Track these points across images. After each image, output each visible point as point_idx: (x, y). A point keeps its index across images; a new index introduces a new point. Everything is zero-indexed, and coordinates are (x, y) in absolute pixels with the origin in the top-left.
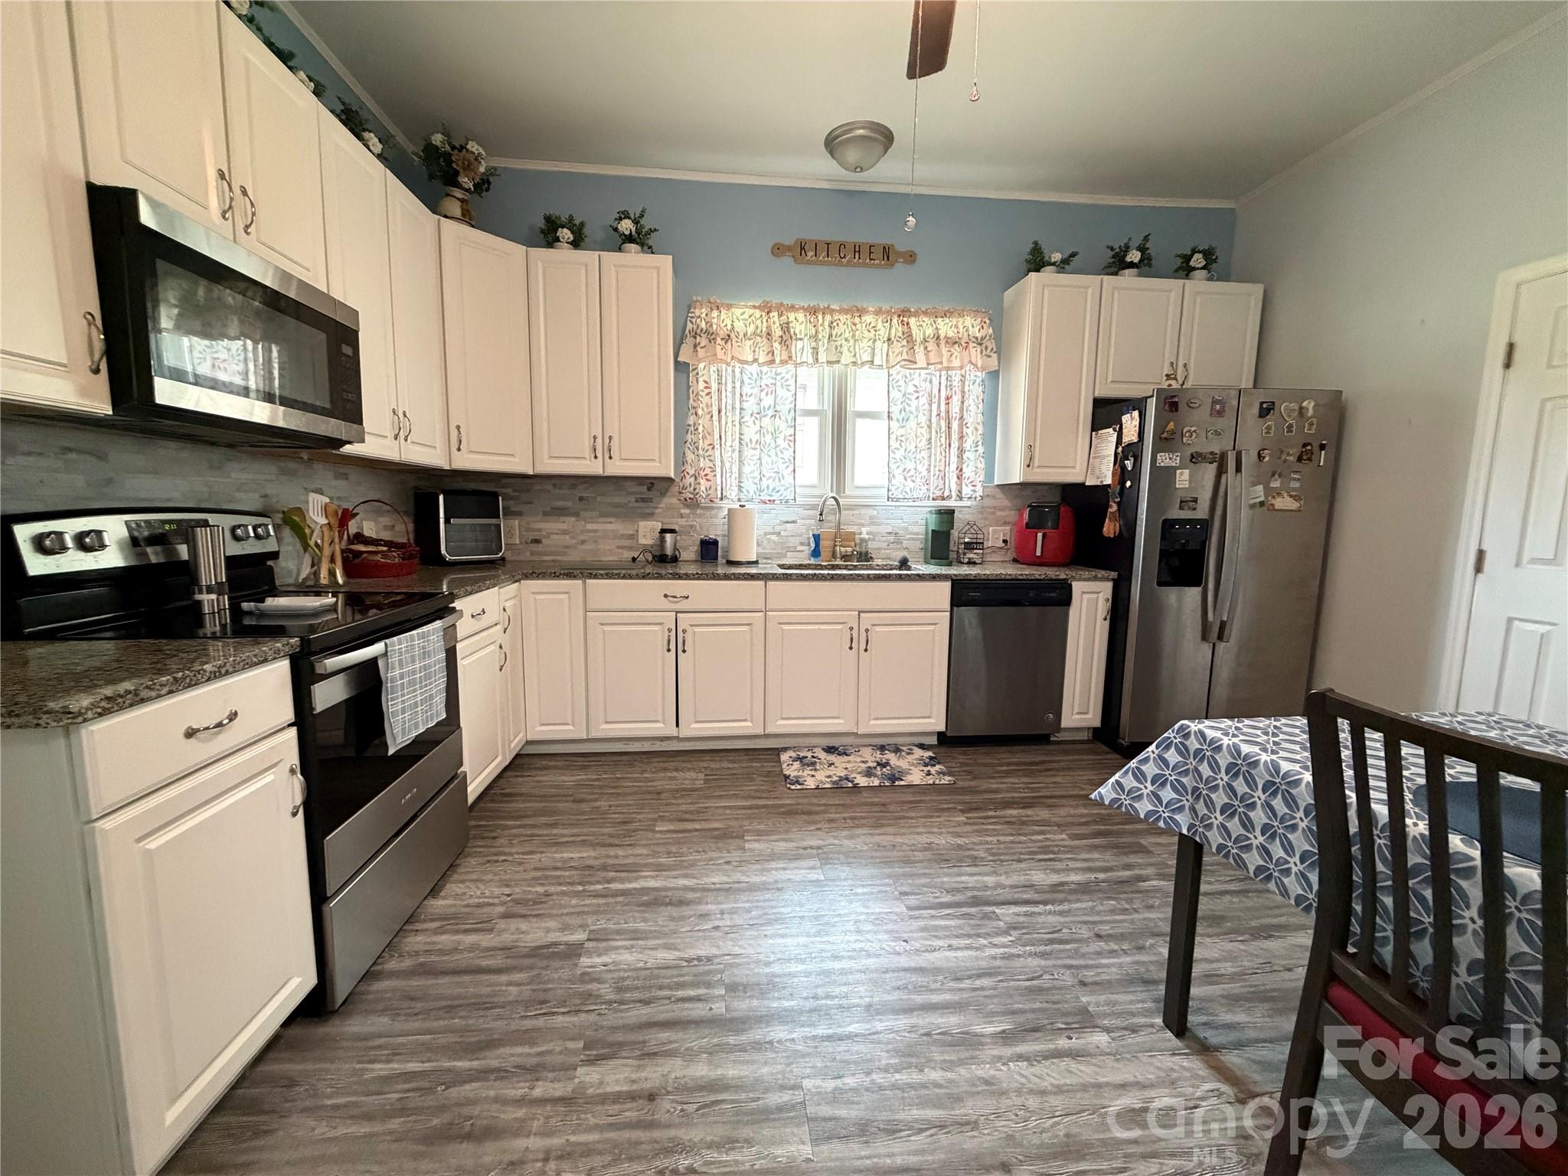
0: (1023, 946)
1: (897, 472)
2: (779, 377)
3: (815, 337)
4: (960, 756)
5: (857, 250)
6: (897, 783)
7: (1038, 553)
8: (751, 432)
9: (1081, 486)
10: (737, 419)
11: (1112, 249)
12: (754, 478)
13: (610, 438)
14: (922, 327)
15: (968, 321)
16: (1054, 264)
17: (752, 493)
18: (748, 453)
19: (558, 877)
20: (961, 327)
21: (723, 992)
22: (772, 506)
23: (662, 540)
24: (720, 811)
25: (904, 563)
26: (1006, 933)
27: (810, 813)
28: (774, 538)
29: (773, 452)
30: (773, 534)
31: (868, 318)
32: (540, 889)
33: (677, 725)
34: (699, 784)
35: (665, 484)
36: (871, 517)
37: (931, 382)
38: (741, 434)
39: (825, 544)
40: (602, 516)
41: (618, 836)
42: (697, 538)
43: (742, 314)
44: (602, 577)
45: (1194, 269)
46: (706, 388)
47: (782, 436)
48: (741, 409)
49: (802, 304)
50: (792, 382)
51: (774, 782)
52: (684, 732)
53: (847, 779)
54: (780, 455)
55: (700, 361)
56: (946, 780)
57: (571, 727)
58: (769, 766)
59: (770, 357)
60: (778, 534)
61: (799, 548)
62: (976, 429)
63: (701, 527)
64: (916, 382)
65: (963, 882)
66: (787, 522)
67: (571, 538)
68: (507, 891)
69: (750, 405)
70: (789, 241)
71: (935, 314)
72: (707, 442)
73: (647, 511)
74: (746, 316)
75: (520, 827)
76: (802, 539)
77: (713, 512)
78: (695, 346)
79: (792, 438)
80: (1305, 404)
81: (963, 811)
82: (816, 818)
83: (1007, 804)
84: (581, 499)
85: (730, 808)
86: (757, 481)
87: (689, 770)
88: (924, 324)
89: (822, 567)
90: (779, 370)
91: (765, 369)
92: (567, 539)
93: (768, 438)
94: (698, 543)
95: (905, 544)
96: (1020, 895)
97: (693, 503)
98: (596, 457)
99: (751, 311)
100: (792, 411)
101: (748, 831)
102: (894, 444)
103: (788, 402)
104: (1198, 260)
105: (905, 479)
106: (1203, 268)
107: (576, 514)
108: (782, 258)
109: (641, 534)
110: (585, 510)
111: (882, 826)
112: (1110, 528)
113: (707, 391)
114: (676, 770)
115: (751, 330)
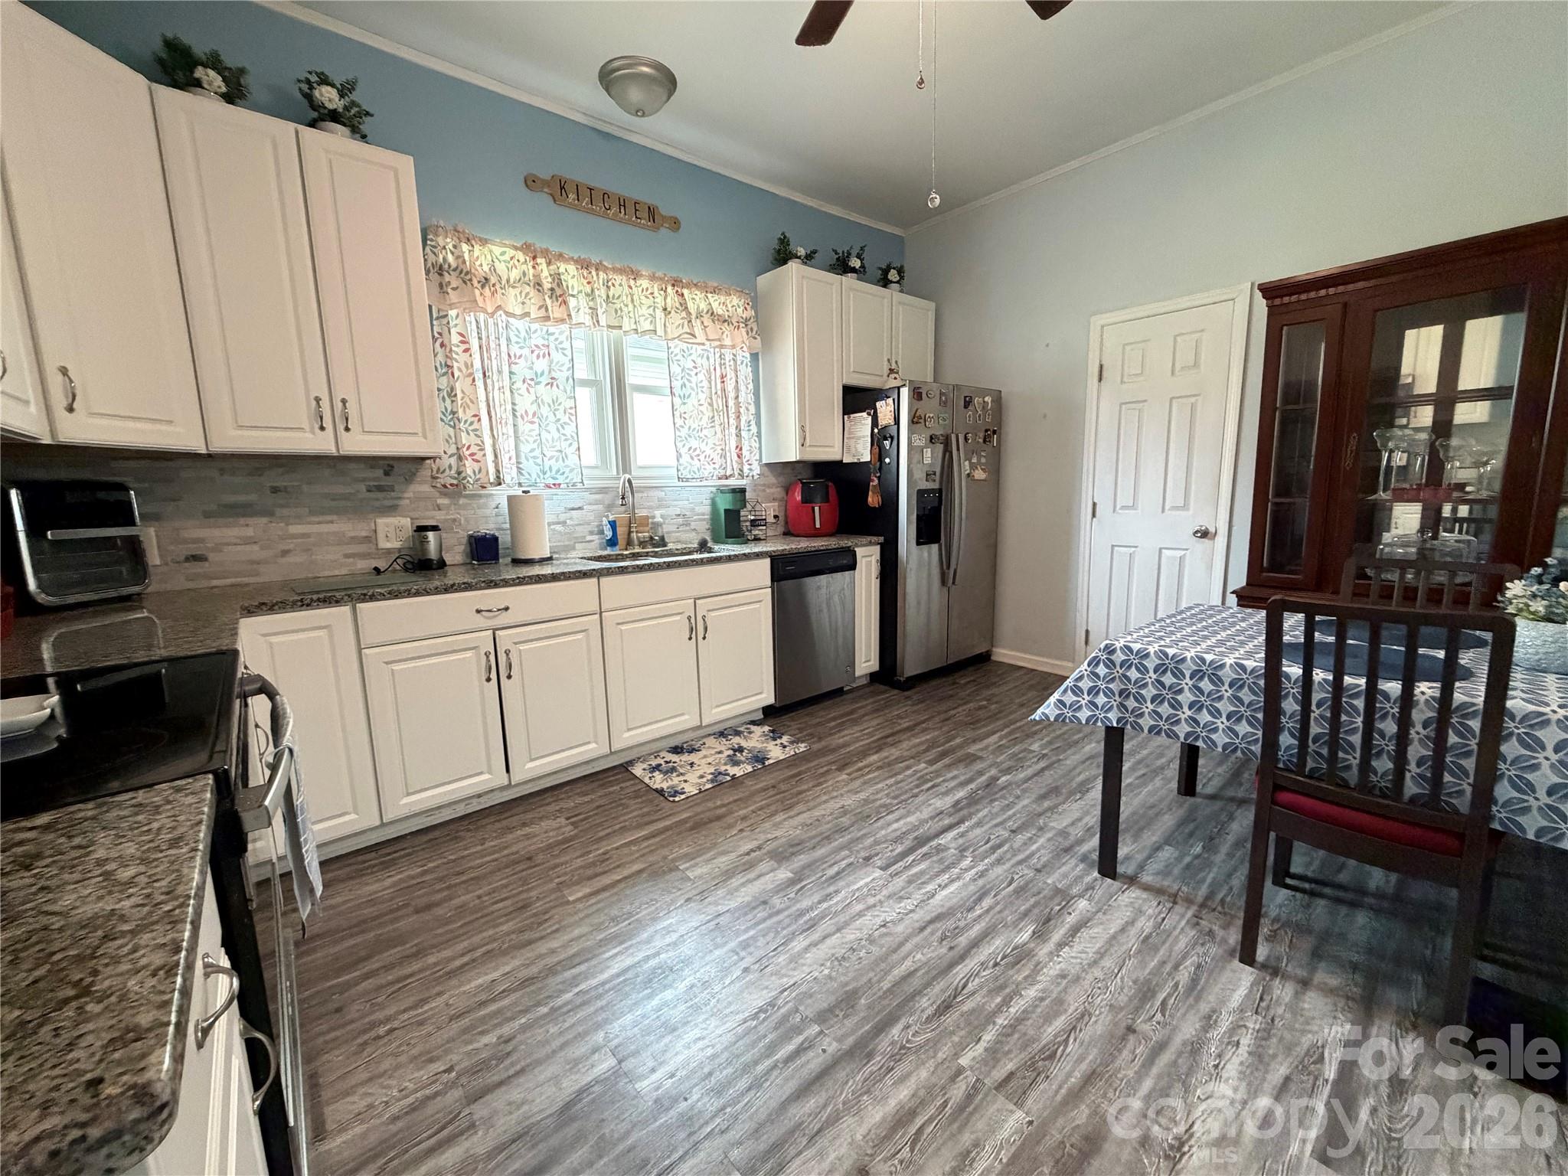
0: (982, 861)
1: (683, 451)
2: (552, 338)
3: (591, 295)
4: (793, 722)
5: (622, 204)
6: (767, 763)
7: (818, 525)
8: (525, 403)
9: (838, 464)
10: (507, 383)
11: (836, 253)
12: (534, 457)
13: (344, 401)
14: (697, 300)
15: (735, 300)
16: (799, 258)
17: (534, 476)
18: (524, 427)
19: (499, 1011)
20: (729, 306)
21: (816, 1028)
22: (558, 491)
23: (424, 541)
24: (626, 851)
25: (703, 546)
26: (963, 857)
27: (719, 818)
28: (559, 528)
29: (552, 428)
30: (558, 523)
31: (644, 283)
32: (490, 1038)
33: (508, 770)
34: (569, 831)
35: (412, 467)
36: (660, 500)
37: (708, 358)
38: (513, 404)
39: (621, 531)
40: (312, 513)
41: (530, 928)
42: (463, 535)
43: (504, 253)
44: (383, 597)
45: (892, 282)
46: (462, 342)
47: (561, 408)
48: (511, 373)
49: (571, 255)
50: (566, 345)
51: (651, 801)
52: (517, 776)
53: (720, 773)
54: (562, 431)
55: (452, 306)
56: (802, 747)
57: (353, 816)
58: (629, 787)
59: (542, 313)
60: (564, 523)
61: (589, 538)
62: (748, 409)
63: (467, 520)
64: (693, 357)
65: (896, 830)
66: (573, 509)
67: (262, 548)
68: (439, 1066)
69: (521, 369)
70: (545, 175)
71: (706, 289)
72: (470, 413)
73: (387, 503)
74: (507, 257)
75: (367, 976)
76: (589, 528)
77: (482, 501)
78: (441, 285)
79: (573, 411)
80: (986, 399)
81: (840, 769)
82: (729, 820)
83: (864, 753)
84: (275, 490)
85: (631, 843)
86: (539, 461)
87: (541, 819)
88: (697, 298)
89: (623, 558)
90: (552, 330)
91: (535, 326)
92: (255, 551)
93: (545, 410)
94: (465, 541)
95: (693, 525)
96: (941, 823)
97: (456, 490)
98: (322, 428)
99: (512, 252)
100: (571, 380)
101: (674, 860)
102: (679, 422)
103: (564, 368)
104: (893, 275)
105: (692, 458)
106: (898, 282)
107: (269, 513)
108: (537, 195)
109: (381, 535)
110: (282, 506)
111: (790, 807)
112: (873, 500)
113: (464, 347)
114: (524, 825)
115: (515, 274)
